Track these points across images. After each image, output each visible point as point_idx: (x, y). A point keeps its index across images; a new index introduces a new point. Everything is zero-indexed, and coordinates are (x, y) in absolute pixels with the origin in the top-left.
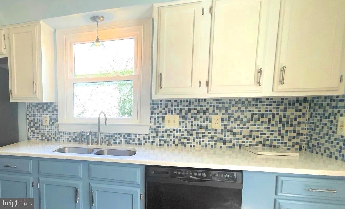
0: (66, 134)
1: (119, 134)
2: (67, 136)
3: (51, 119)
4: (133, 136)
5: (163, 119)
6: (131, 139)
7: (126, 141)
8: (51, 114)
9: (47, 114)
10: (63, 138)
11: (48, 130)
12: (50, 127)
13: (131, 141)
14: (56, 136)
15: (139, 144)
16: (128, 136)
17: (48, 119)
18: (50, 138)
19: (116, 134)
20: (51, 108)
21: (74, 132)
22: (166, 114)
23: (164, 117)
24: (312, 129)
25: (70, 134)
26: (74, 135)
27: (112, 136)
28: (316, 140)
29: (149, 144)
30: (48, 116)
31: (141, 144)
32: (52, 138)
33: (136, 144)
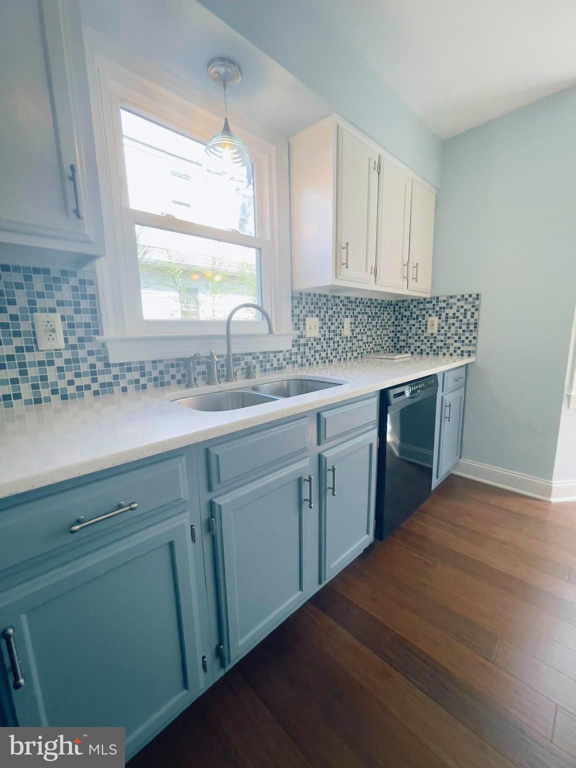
0: (129, 370)
1: (250, 354)
2: (136, 375)
3: (71, 326)
4: (272, 356)
5: (304, 324)
6: (268, 361)
7: (261, 366)
8: (69, 311)
9: (53, 310)
10: (123, 383)
11: (59, 362)
12: (67, 355)
13: (268, 366)
14: (95, 380)
15: (279, 369)
16: (264, 357)
17: (59, 326)
18: (71, 390)
19: (246, 354)
20: (66, 288)
21: (154, 362)
22: (307, 316)
23: (305, 320)
24: (399, 332)
25: (142, 368)
26: (155, 368)
27: (239, 359)
28: (404, 341)
29: (290, 366)
30: (57, 317)
31: (282, 368)
32: (79, 388)
33: (275, 369)
